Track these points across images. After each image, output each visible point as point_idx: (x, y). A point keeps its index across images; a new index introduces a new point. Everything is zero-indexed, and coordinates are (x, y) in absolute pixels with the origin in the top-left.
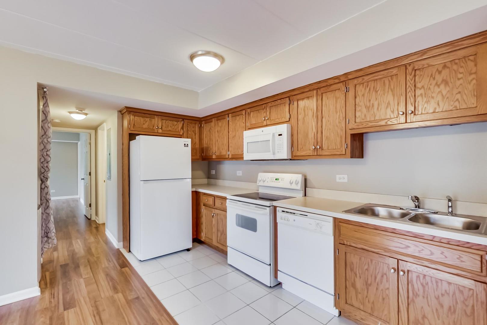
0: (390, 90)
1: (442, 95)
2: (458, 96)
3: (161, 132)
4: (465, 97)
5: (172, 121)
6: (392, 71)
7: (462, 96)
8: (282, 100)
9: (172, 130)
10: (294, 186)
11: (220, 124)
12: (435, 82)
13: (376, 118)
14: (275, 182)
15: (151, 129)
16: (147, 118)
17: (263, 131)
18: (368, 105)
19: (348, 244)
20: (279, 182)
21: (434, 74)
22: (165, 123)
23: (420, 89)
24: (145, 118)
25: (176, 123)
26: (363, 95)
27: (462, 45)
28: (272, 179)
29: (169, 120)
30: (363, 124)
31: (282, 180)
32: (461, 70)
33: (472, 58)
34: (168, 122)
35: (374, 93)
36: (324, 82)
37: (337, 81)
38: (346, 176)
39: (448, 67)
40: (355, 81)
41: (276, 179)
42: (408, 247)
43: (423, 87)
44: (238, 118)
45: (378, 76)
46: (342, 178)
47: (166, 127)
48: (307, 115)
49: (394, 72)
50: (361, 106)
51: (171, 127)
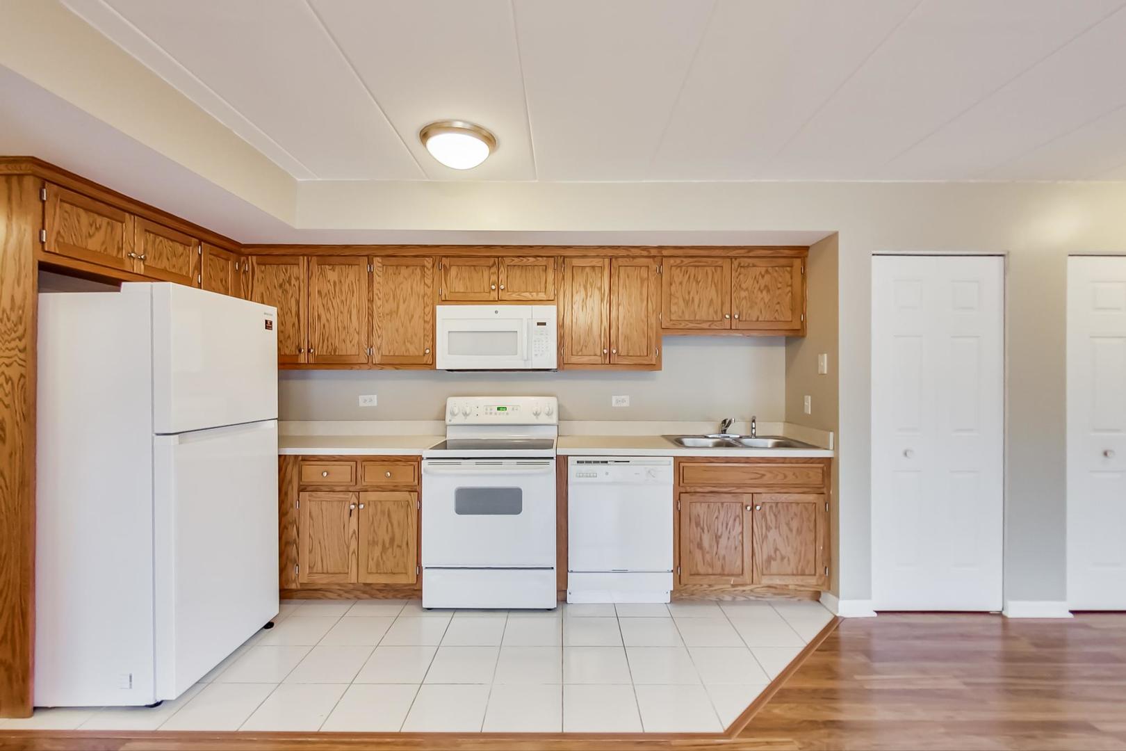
0: (713, 286)
1: (765, 303)
2: (777, 307)
3: (142, 273)
4: (783, 308)
5: (172, 240)
6: (717, 262)
7: (781, 307)
8: (539, 258)
9: (170, 270)
10: (543, 419)
11: (332, 275)
12: (757, 287)
13: (697, 318)
14: (496, 414)
15: (113, 257)
16: (100, 214)
17: (496, 312)
18: (687, 297)
19: (693, 491)
20: (507, 414)
21: (757, 277)
22: (154, 242)
23: (745, 291)
24: (96, 216)
25: (180, 248)
26: (681, 283)
27: (781, 253)
28: (489, 409)
29: (164, 237)
30: (681, 324)
31: (513, 409)
32: (780, 279)
33: (788, 269)
34: (161, 241)
35: (694, 283)
36: (624, 249)
37: (645, 253)
38: (627, 398)
39: (770, 273)
40: (672, 261)
41: (499, 409)
42: (763, 475)
43: (747, 289)
44: (404, 272)
45: (700, 262)
46: (621, 400)
47: (155, 258)
48: (591, 296)
49: (720, 263)
50: (678, 298)
51: (168, 259)
